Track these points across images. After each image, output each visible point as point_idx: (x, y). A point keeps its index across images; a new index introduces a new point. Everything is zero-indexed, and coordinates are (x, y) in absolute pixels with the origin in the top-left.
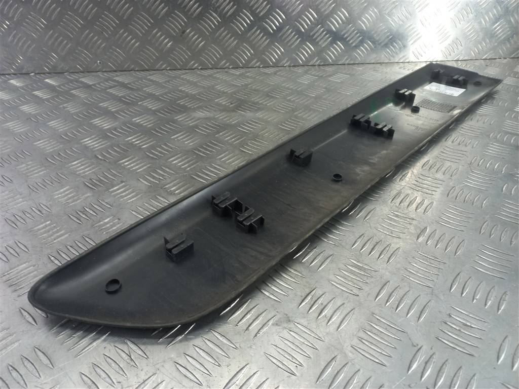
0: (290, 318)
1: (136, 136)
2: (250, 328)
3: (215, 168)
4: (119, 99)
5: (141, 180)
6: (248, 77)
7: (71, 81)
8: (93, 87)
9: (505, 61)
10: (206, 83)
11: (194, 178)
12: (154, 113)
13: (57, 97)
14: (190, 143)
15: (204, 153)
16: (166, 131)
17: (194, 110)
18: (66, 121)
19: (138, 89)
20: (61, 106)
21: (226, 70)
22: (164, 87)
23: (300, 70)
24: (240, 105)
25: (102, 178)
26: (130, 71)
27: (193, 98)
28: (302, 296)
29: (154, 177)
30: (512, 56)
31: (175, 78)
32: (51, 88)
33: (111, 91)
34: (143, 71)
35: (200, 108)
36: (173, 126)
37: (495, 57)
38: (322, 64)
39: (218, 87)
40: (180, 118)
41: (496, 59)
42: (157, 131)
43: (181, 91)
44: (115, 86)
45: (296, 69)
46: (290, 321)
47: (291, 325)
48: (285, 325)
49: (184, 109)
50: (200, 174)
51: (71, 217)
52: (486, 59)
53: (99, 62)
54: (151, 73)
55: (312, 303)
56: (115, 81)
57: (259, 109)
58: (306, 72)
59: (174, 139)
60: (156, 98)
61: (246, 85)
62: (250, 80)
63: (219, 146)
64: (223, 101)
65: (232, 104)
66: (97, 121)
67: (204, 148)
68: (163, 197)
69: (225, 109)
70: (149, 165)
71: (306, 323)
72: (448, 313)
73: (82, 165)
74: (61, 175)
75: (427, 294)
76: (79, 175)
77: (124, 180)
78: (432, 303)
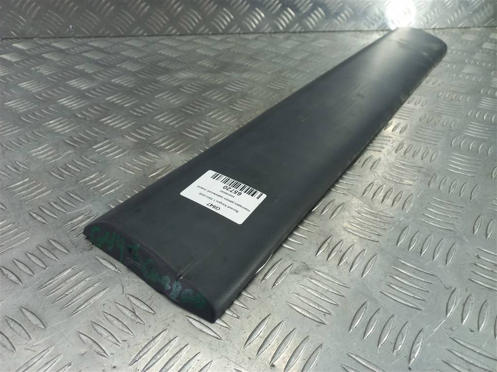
0: (309, 267)
1: (116, 95)
2: (267, 277)
3: (205, 125)
4: (96, 63)
5: (126, 136)
6: (229, 42)
7: (42, 46)
8: (66, 51)
9: (479, 29)
10: (187, 48)
11: (183, 134)
12: (134, 74)
13: (28, 60)
14: (175, 101)
15: (191, 111)
16: (148, 91)
17: (177, 71)
18: (39, 82)
19: (115, 53)
20: (33, 68)
21: (206, 36)
22: (141, 51)
23: (281, 36)
24: (224, 67)
25: (83, 136)
26: (104, 37)
27: (174, 60)
28: (318, 245)
29: (140, 134)
31: (153, 43)
32: (20, 52)
33: (86, 55)
34: (118, 37)
35: (181, 70)
36: (156, 86)
38: (303, 30)
39: (199, 51)
40: (162, 78)
41: (470, 28)
42: (139, 91)
43: (160, 54)
44: (90, 51)
45: (277, 35)
46: (308, 269)
47: (311, 273)
48: (305, 273)
49: (166, 71)
50: (190, 131)
51: (53, 173)
52: (461, 28)
53: (71, 26)
54: (128, 38)
55: (330, 250)
56: (90, 46)
57: (244, 71)
58: (288, 38)
59: (158, 98)
60: (136, 61)
61: (229, 50)
62: (231, 45)
63: (208, 105)
64: (206, 63)
65: (215, 65)
66: (73, 83)
67: (190, 106)
68: (152, 153)
69: (209, 71)
70: (134, 123)
71: (327, 271)
72: (476, 255)
73: (60, 124)
74: (38, 134)
75: (450, 237)
76: (58, 133)
77: (108, 136)
78: (457, 246)
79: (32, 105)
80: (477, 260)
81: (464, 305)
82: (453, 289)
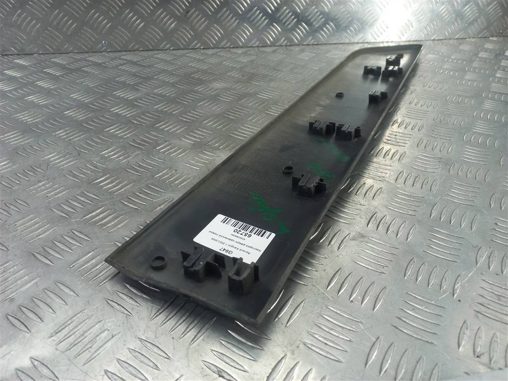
0: (364, 235)
1: (163, 104)
2: (332, 243)
3: (248, 128)
4: (135, 75)
5: (183, 139)
6: (250, 54)
7: (80, 60)
8: (103, 64)
9: (474, 40)
10: (214, 60)
11: (231, 136)
12: (173, 85)
13: (71, 73)
14: (217, 109)
15: (233, 116)
16: (190, 99)
17: (210, 82)
18: (88, 93)
19: (149, 66)
20: (78, 81)
21: (228, 49)
22: (173, 64)
24: (252, 77)
25: (145, 139)
26: (134, 51)
27: (205, 72)
28: (367, 219)
29: (194, 137)
30: (480, 36)
31: (181, 56)
33: (123, 67)
34: (147, 51)
35: (215, 80)
36: (196, 96)
37: (465, 37)
38: (316, 43)
39: (226, 63)
40: (199, 88)
41: (466, 38)
42: (183, 100)
43: (191, 67)
44: (125, 64)
46: (364, 236)
47: (366, 239)
48: (362, 240)
49: (200, 82)
50: (236, 133)
52: (457, 39)
53: (103, 42)
54: (156, 52)
55: (378, 223)
56: (123, 59)
57: (271, 80)
59: (201, 106)
60: (171, 74)
61: (252, 61)
62: (253, 57)
63: (246, 111)
64: (235, 74)
65: (243, 76)
66: (118, 93)
67: (231, 112)
68: (209, 152)
69: (238, 81)
70: (185, 127)
71: (378, 237)
72: (494, 222)
73: (120, 129)
74: (103, 138)
75: (472, 210)
76: (121, 137)
77: (167, 139)
78: (478, 216)
79: (89, 114)
80: (495, 227)
81: (489, 258)
82: (479, 247)
